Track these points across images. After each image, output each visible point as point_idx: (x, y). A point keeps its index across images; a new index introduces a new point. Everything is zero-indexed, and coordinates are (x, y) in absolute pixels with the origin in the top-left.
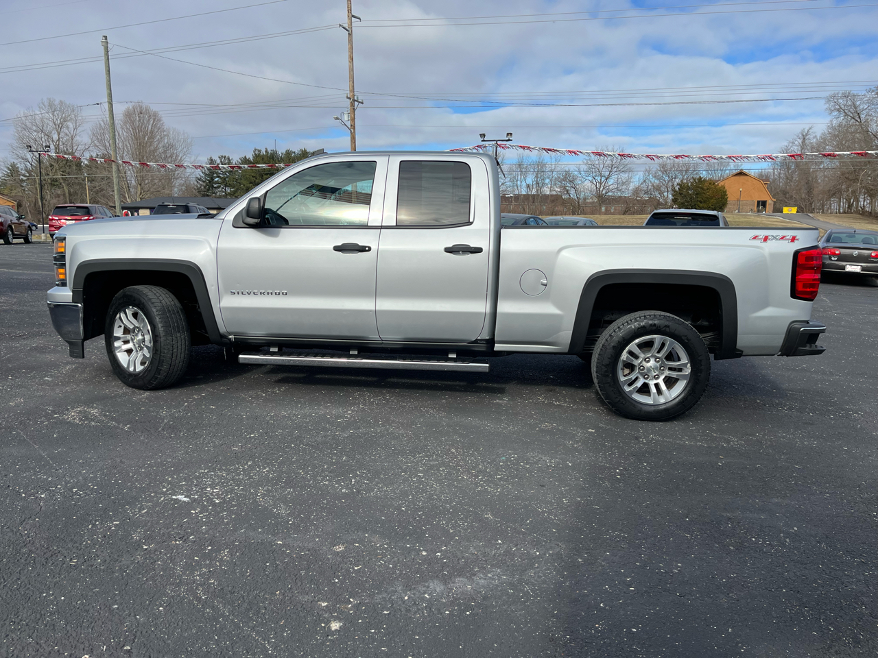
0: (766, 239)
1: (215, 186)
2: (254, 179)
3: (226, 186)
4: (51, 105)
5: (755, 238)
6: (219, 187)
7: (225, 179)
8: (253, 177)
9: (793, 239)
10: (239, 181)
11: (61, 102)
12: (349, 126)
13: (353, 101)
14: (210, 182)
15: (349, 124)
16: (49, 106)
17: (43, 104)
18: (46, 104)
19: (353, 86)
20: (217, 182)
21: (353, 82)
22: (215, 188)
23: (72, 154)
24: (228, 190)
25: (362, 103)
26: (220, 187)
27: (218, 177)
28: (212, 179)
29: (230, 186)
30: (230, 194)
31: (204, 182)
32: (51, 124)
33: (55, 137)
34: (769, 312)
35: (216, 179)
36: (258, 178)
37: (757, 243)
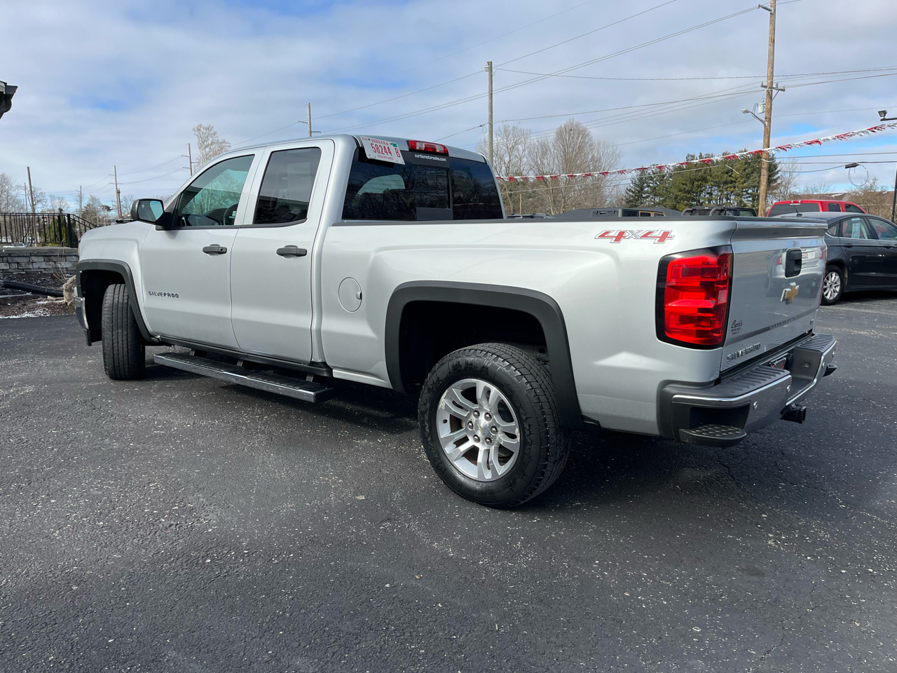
0: (620, 236)
1: (644, 196)
2: (685, 186)
3: (655, 195)
4: (506, 131)
5: (603, 236)
6: (647, 197)
7: (655, 188)
8: (683, 184)
9: (665, 236)
10: (668, 190)
11: (514, 127)
12: (764, 119)
13: (770, 89)
14: (639, 192)
15: (763, 117)
16: (504, 132)
17: (500, 131)
18: (502, 131)
19: (772, 72)
20: (647, 192)
21: (773, 68)
22: (644, 198)
23: (520, 174)
24: (657, 200)
25: (784, 90)
26: (649, 196)
27: (648, 186)
28: (642, 189)
29: (660, 195)
30: (658, 204)
31: (633, 192)
32: (504, 148)
33: (507, 159)
34: (624, 360)
35: (646, 189)
36: (688, 185)
37: (606, 243)
